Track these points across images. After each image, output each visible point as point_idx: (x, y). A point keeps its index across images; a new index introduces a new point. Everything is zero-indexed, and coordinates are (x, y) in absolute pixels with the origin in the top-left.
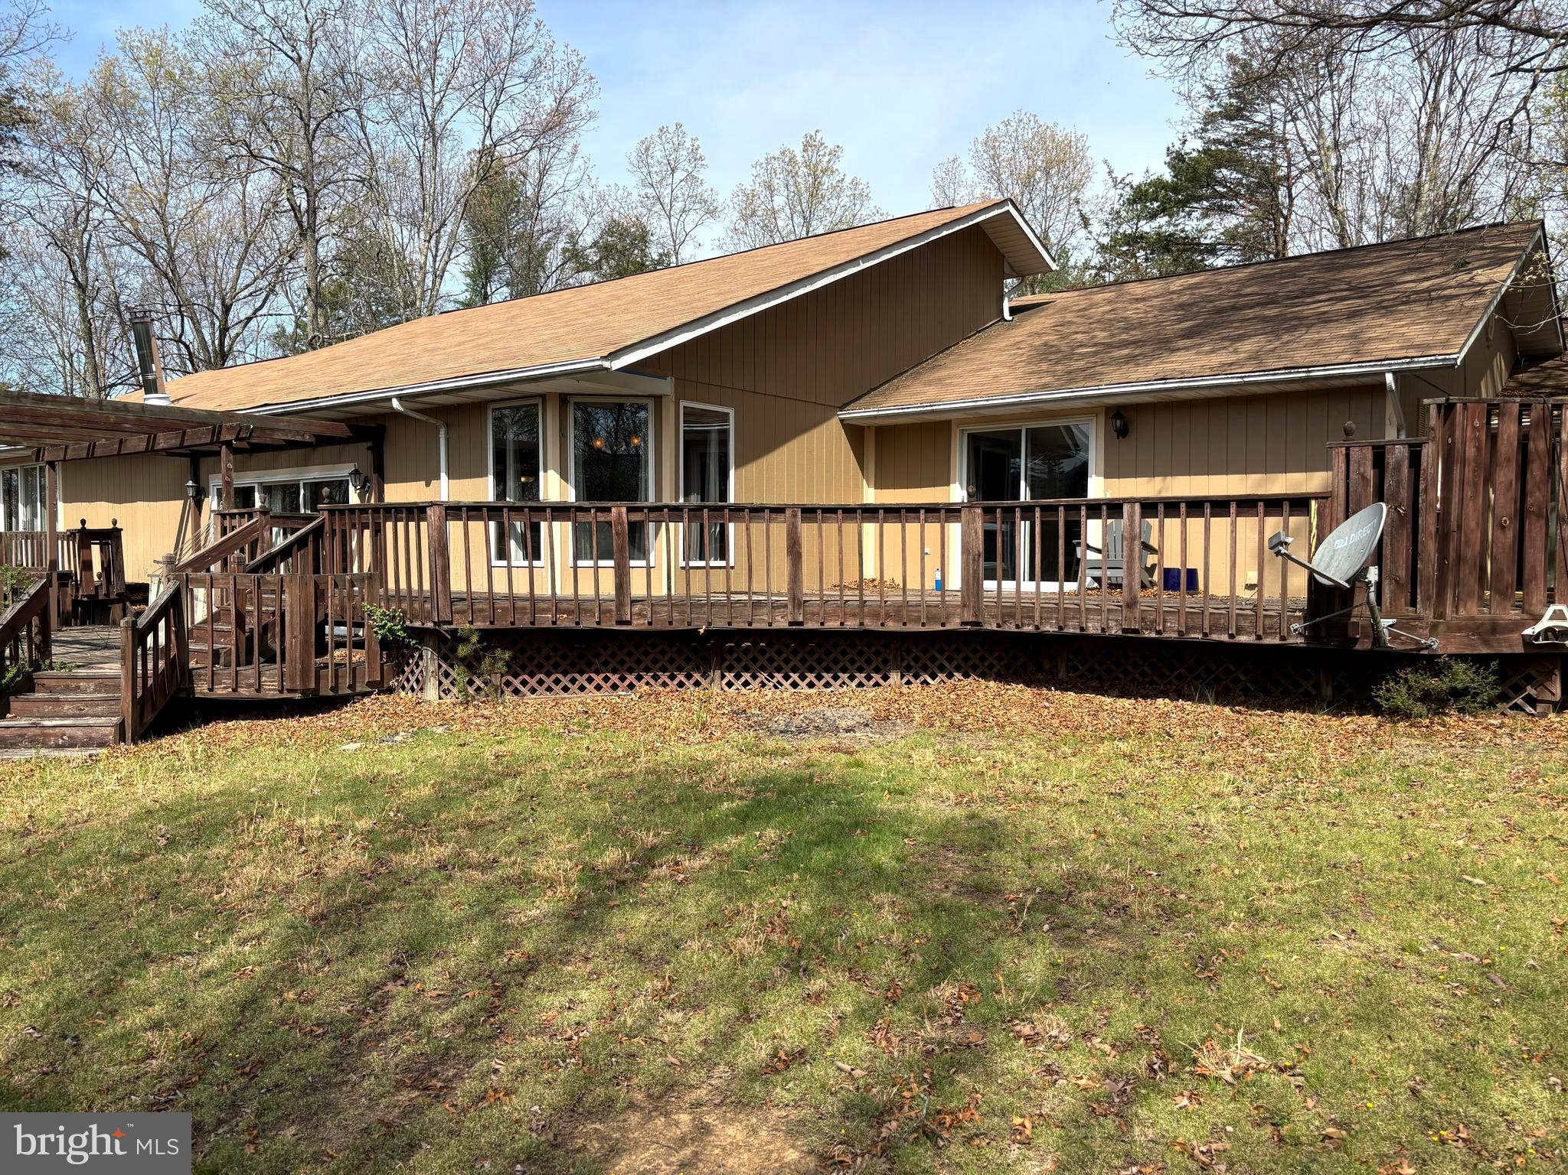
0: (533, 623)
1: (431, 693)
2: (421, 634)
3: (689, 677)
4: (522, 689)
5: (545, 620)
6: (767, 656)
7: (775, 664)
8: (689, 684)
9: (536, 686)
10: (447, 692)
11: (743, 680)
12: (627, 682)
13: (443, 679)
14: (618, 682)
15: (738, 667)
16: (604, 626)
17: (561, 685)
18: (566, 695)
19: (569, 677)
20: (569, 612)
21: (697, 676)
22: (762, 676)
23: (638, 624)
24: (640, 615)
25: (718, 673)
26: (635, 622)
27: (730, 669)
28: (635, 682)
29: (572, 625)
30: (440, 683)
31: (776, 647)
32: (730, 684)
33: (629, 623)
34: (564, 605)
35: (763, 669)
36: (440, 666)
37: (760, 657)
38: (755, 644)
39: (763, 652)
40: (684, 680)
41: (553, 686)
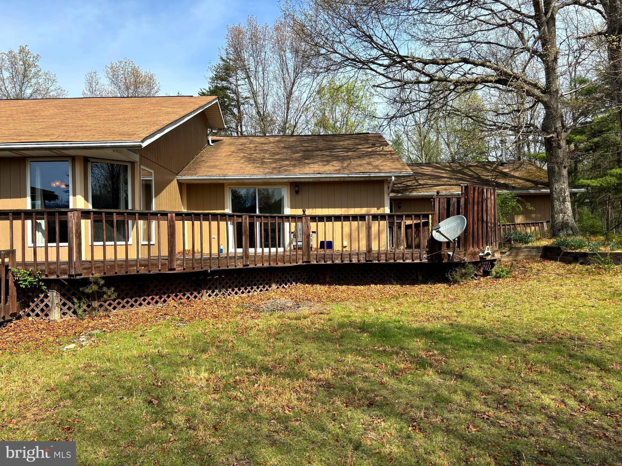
0: (127, 272)
1: (56, 315)
2: (50, 284)
3: (191, 294)
4: (109, 308)
5: (133, 271)
6: (225, 281)
7: (228, 285)
8: (192, 297)
9: (116, 305)
10: (64, 314)
11: (215, 293)
12: (163, 299)
13: (63, 307)
14: (158, 300)
15: (213, 287)
16: (162, 272)
17: (130, 304)
18: (132, 309)
19: (134, 299)
20: (145, 266)
21: (195, 293)
22: (223, 291)
23: (179, 270)
24: (179, 265)
25: (205, 291)
26: (177, 269)
27: (209, 289)
28: (167, 299)
29: (147, 272)
30: (61, 309)
31: (228, 277)
32: (210, 296)
33: (174, 269)
34: (143, 262)
35: (223, 287)
36: (61, 300)
37: (222, 282)
38: (220, 276)
39: (223, 279)
40: (189, 296)
41: (126, 305)
